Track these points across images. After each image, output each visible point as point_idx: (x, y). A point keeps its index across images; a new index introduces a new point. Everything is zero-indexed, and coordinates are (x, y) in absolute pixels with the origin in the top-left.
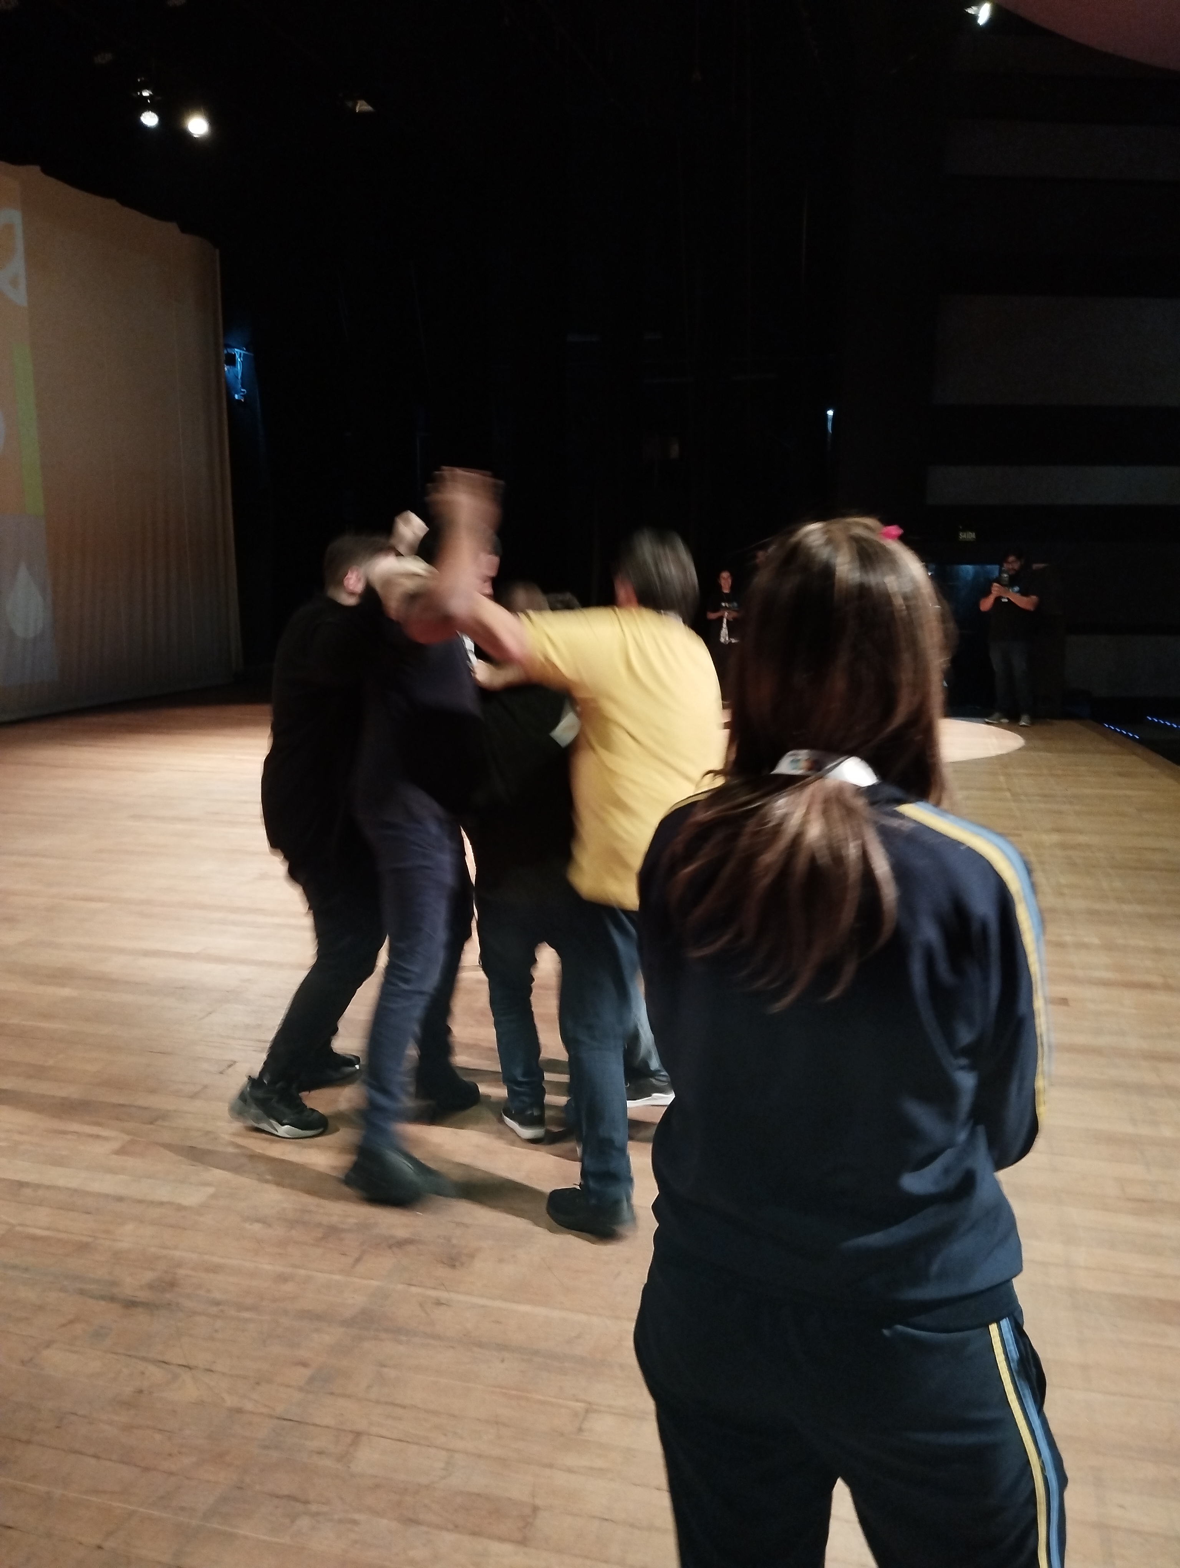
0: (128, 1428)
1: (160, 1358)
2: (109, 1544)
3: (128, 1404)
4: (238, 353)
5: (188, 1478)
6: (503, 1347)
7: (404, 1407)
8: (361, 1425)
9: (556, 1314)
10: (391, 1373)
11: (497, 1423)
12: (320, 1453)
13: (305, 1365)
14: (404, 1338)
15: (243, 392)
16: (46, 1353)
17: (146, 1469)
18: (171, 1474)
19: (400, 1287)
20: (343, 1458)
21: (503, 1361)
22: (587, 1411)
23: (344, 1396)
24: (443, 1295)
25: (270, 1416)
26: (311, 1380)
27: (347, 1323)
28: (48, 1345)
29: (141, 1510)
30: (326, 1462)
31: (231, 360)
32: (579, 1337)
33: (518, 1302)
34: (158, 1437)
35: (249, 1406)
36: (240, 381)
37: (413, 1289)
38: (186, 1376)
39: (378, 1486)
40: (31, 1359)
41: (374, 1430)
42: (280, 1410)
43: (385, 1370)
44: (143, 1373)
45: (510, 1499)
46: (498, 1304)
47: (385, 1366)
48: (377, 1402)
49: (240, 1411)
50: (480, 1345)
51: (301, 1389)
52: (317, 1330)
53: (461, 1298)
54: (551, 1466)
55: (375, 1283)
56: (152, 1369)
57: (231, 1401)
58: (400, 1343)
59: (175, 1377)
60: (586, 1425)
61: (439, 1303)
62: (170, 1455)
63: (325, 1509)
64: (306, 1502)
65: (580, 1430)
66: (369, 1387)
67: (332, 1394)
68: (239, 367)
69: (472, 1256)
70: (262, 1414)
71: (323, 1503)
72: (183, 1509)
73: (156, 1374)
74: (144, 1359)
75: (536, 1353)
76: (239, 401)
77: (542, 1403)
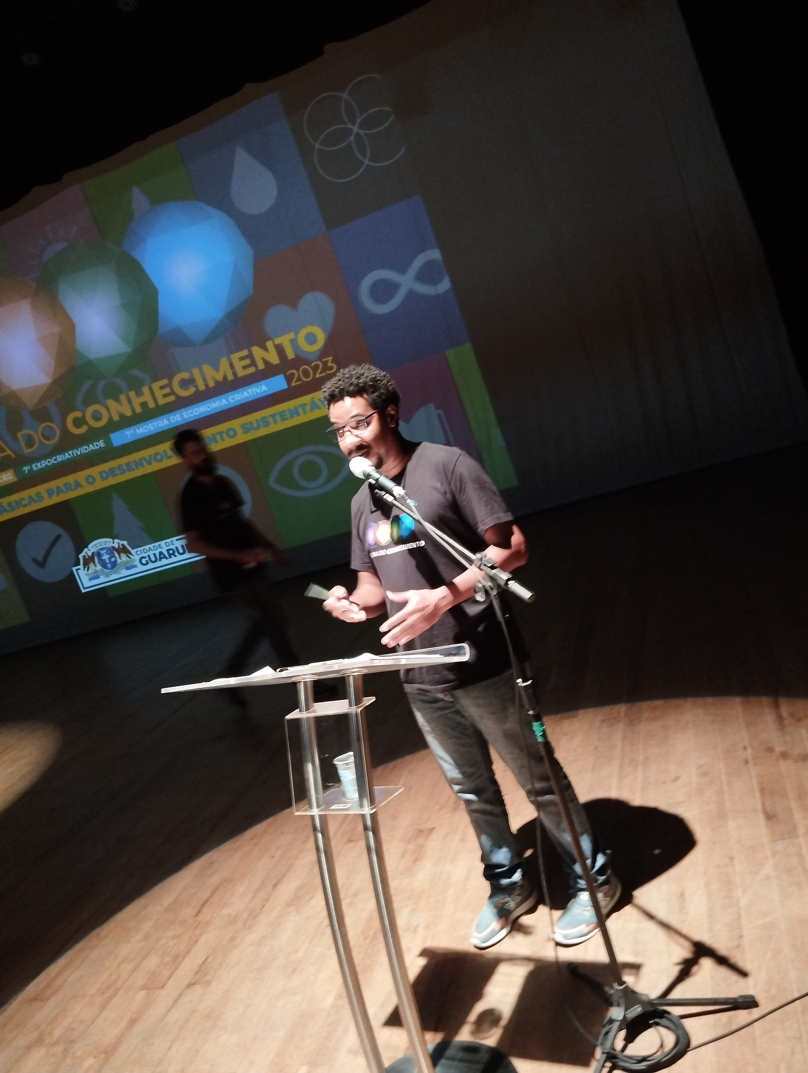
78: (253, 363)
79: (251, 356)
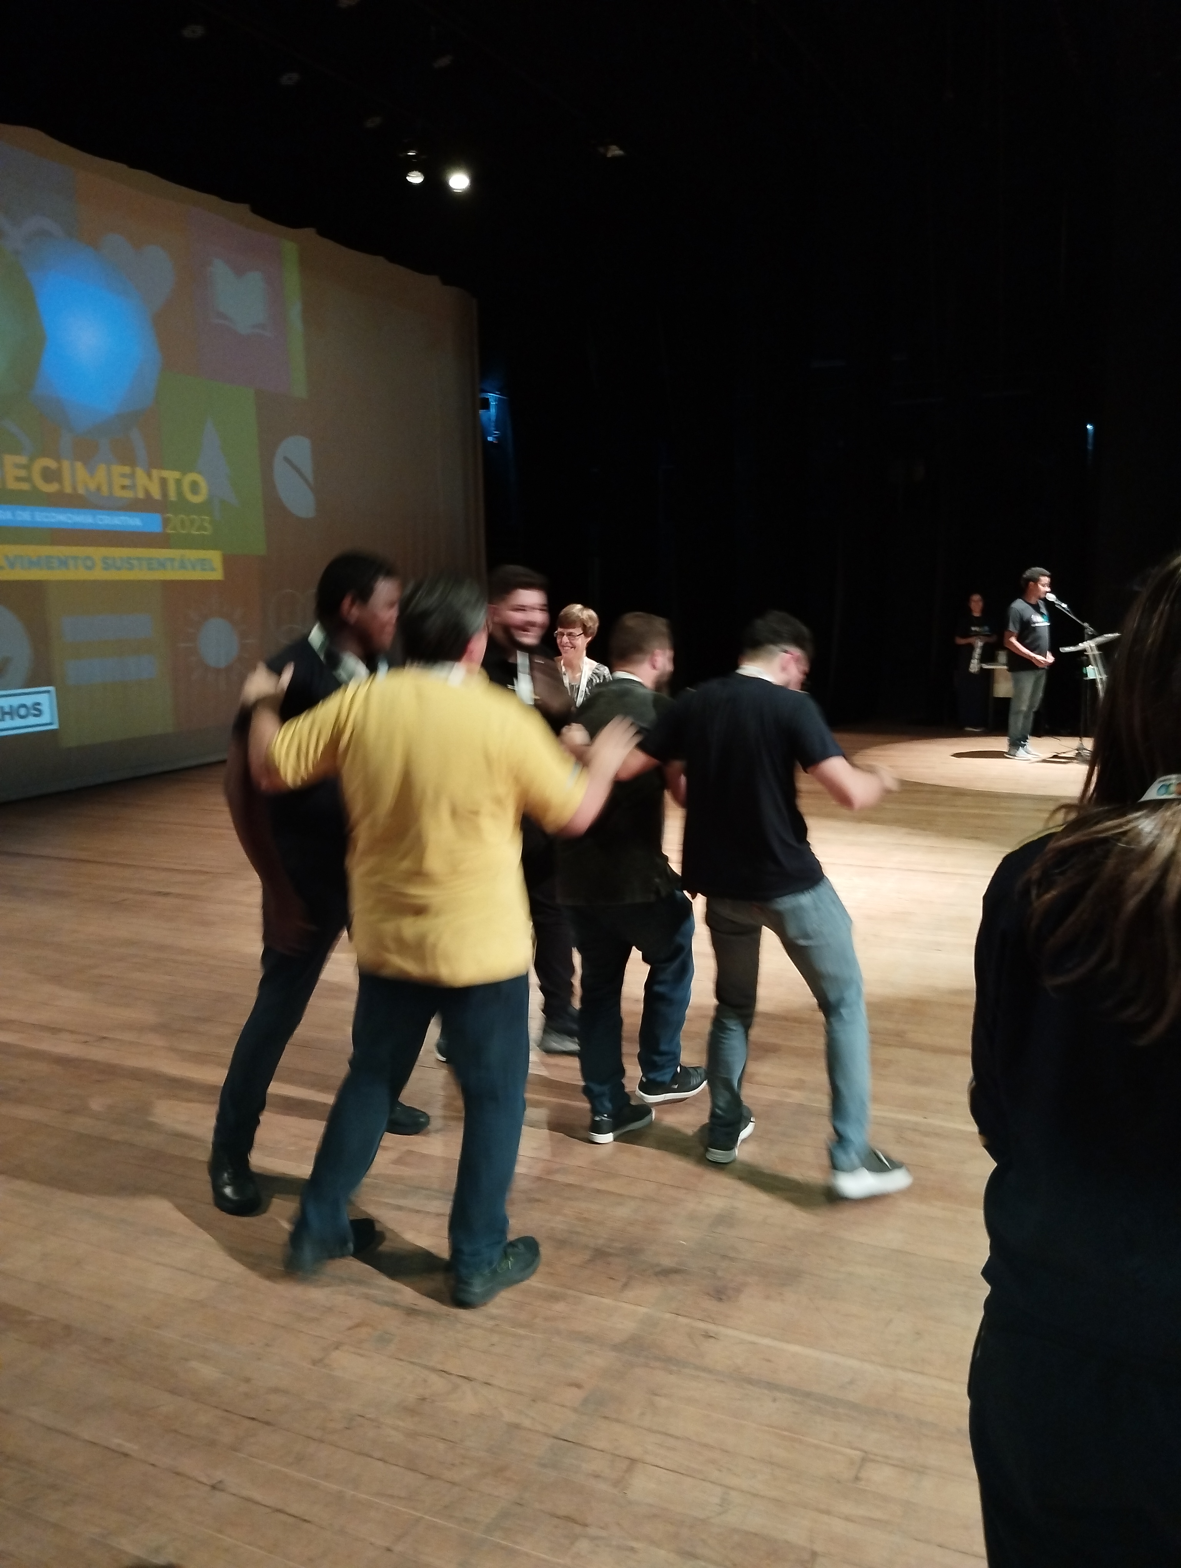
0: (413, 1435)
1: (440, 1367)
2: (399, 1548)
3: (411, 1411)
4: (493, 397)
5: (471, 1490)
6: (772, 1386)
7: (677, 1438)
8: (636, 1452)
9: (827, 1357)
10: (663, 1402)
11: (772, 1463)
12: (597, 1476)
13: (578, 1386)
14: (675, 1368)
15: (496, 434)
16: (335, 1354)
17: (431, 1477)
18: (453, 1484)
19: (668, 1316)
20: (619, 1483)
21: (774, 1400)
22: (864, 1460)
23: (617, 1421)
24: (711, 1327)
25: (547, 1435)
26: (585, 1401)
27: (619, 1347)
28: (337, 1346)
29: (427, 1517)
30: (602, 1486)
31: (485, 405)
32: (852, 1382)
33: (788, 1342)
34: (441, 1446)
35: (527, 1423)
36: (493, 424)
37: (681, 1319)
38: (466, 1386)
39: (655, 1516)
40: (321, 1360)
41: (649, 1458)
42: (556, 1428)
43: (657, 1398)
44: (425, 1381)
45: (787, 1542)
46: (766, 1341)
47: (656, 1395)
48: (650, 1430)
49: (517, 1426)
50: (750, 1382)
51: (575, 1410)
52: (590, 1353)
53: (730, 1332)
54: (828, 1512)
55: (642, 1310)
56: (434, 1378)
57: (509, 1416)
58: (671, 1372)
59: (456, 1387)
60: (863, 1474)
61: (708, 1336)
62: (453, 1465)
63: (604, 1533)
64: (585, 1525)
65: (857, 1479)
66: (643, 1414)
67: (606, 1418)
68: (493, 411)
69: (738, 1290)
70: (537, 1431)
71: (601, 1528)
72: (466, 1520)
73: (438, 1383)
74: (426, 1367)
75: (808, 1395)
76: (491, 442)
77: (817, 1447)
78: (133, 487)
79: (132, 476)
